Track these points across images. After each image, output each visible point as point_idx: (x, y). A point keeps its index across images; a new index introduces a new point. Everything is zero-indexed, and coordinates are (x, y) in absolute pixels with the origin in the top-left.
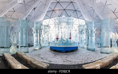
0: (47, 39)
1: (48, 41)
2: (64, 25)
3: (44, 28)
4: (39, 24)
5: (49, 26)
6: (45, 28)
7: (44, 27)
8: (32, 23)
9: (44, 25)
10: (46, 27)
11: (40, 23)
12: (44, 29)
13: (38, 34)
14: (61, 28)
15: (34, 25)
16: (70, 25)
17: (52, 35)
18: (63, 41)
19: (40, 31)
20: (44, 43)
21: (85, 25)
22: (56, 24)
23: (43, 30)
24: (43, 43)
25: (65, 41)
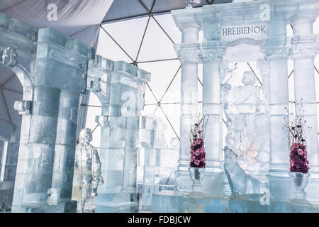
0: (119, 166)
3: (109, 84)
5: (144, 73)
6: (114, 81)
7: (105, 77)
9: (109, 62)
10: (124, 80)
11: (81, 45)
14: (225, 87)
15: (34, 51)
18: (239, 183)
19: (75, 103)
24: (89, 190)
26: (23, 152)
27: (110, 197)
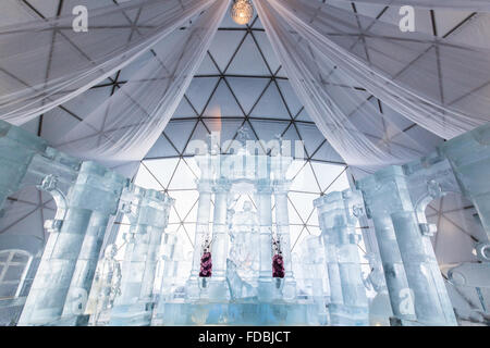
0: (139, 278)
1: (145, 291)
2: (245, 198)
3: (139, 207)
4: (113, 176)
5: (170, 199)
6: (144, 204)
7: (136, 201)
8: (68, 164)
9: (142, 190)
10: (152, 204)
11: (118, 176)
12: (134, 209)
13: (89, 241)
14: (230, 211)
15: (74, 178)
16: (273, 196)
17: (177, 249)
18: (236, 289)
19: (105, 223)
20: (119, 301)
21: (349, 193)
22: (208, 187)
23: (126, 219)
24: (106, 303)
25: (249, 287)
26: (43, 267)
27: (125, 308)
